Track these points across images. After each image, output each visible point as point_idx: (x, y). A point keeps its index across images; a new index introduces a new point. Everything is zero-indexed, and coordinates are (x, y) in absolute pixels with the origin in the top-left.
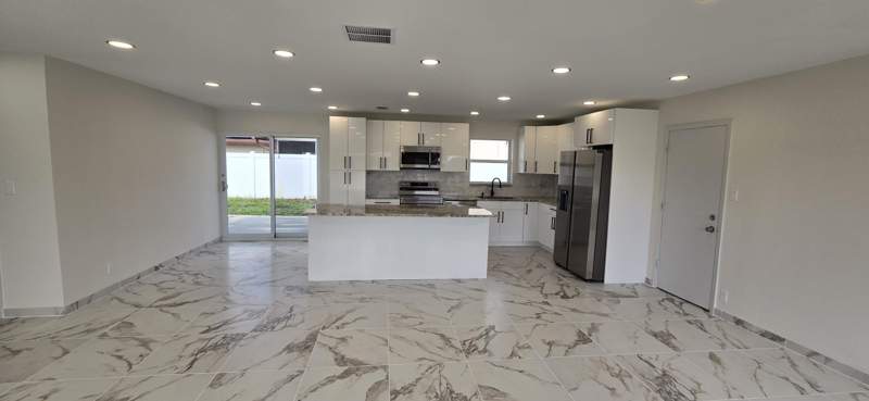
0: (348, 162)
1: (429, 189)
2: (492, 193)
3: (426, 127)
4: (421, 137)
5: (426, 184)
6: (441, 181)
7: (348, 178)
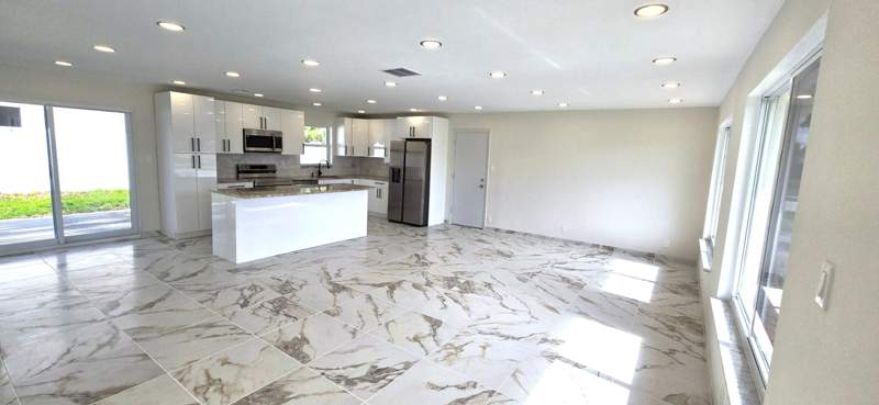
0: (196, 144)
1: (267, 172)
2: (320, 173)
3: (267, 112)
4: (263, 121)
5: (264, 167)
6: (277, 163)
7: (196, 163)
